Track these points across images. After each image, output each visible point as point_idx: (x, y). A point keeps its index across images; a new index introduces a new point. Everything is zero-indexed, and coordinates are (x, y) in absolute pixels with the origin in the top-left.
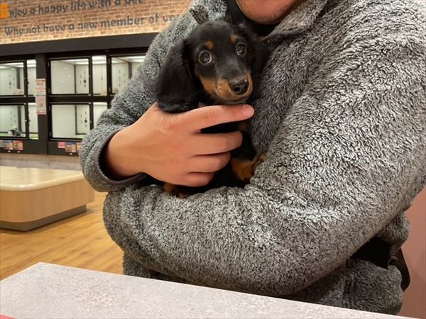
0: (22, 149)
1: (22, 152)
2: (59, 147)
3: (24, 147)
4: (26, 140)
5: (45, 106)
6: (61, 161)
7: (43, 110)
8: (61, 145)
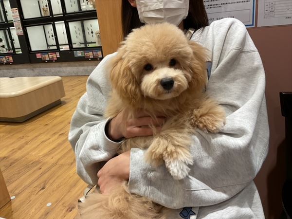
0: (12, 61)
1: (13, 63)
2: (37, 57)
3: (13, 60)
4: (14, 55)
5: (21, 28)
6: (40, 67)
7: (21, 32)
8: (39, 56)
